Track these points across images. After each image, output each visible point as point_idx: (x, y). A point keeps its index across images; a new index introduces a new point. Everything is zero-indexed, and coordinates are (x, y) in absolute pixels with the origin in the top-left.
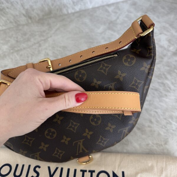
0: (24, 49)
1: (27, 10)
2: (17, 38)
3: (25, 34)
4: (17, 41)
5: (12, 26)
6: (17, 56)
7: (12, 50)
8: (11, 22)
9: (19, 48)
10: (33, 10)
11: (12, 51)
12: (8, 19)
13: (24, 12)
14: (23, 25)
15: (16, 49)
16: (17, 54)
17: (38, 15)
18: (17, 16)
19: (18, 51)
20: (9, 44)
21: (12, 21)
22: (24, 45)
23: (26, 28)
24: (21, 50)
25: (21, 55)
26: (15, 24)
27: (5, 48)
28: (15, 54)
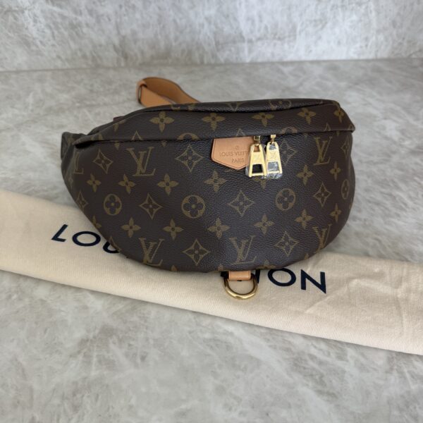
0: (105, 104)
1: (123, 39)
2: (92, 85)
3: (110, 83)
4: (92, 91)
5: (84, 66)
6: (87, 113)
7: (79, 102)
8: (84, 57)
9: (94, 103)
10: (135, 41)
11: (78, 105)
12: (81, 50)
13: (116, 41)
14: (108, 68)
15: (88, 103)
16: (90, 111)
17: (142, 53)
18: (101, 46)
19: (92, 106)
20: (73, 93)
21: (88, 54)
22: (107, 100)
23: (111, 74)
24: (99, 105)
25: (98, 114)
26: (90, 63)
27: (64, 97)
28: (85, 110)
